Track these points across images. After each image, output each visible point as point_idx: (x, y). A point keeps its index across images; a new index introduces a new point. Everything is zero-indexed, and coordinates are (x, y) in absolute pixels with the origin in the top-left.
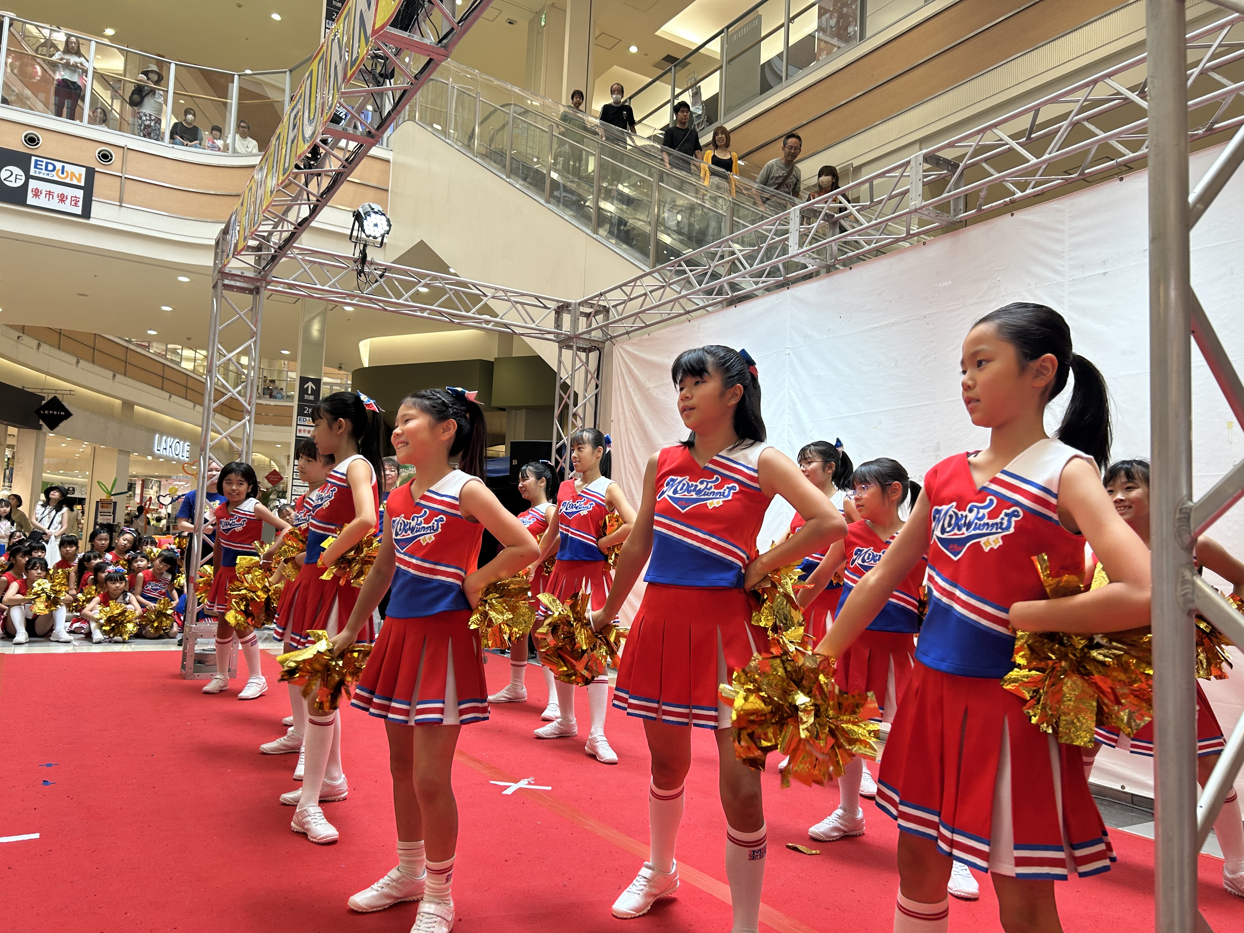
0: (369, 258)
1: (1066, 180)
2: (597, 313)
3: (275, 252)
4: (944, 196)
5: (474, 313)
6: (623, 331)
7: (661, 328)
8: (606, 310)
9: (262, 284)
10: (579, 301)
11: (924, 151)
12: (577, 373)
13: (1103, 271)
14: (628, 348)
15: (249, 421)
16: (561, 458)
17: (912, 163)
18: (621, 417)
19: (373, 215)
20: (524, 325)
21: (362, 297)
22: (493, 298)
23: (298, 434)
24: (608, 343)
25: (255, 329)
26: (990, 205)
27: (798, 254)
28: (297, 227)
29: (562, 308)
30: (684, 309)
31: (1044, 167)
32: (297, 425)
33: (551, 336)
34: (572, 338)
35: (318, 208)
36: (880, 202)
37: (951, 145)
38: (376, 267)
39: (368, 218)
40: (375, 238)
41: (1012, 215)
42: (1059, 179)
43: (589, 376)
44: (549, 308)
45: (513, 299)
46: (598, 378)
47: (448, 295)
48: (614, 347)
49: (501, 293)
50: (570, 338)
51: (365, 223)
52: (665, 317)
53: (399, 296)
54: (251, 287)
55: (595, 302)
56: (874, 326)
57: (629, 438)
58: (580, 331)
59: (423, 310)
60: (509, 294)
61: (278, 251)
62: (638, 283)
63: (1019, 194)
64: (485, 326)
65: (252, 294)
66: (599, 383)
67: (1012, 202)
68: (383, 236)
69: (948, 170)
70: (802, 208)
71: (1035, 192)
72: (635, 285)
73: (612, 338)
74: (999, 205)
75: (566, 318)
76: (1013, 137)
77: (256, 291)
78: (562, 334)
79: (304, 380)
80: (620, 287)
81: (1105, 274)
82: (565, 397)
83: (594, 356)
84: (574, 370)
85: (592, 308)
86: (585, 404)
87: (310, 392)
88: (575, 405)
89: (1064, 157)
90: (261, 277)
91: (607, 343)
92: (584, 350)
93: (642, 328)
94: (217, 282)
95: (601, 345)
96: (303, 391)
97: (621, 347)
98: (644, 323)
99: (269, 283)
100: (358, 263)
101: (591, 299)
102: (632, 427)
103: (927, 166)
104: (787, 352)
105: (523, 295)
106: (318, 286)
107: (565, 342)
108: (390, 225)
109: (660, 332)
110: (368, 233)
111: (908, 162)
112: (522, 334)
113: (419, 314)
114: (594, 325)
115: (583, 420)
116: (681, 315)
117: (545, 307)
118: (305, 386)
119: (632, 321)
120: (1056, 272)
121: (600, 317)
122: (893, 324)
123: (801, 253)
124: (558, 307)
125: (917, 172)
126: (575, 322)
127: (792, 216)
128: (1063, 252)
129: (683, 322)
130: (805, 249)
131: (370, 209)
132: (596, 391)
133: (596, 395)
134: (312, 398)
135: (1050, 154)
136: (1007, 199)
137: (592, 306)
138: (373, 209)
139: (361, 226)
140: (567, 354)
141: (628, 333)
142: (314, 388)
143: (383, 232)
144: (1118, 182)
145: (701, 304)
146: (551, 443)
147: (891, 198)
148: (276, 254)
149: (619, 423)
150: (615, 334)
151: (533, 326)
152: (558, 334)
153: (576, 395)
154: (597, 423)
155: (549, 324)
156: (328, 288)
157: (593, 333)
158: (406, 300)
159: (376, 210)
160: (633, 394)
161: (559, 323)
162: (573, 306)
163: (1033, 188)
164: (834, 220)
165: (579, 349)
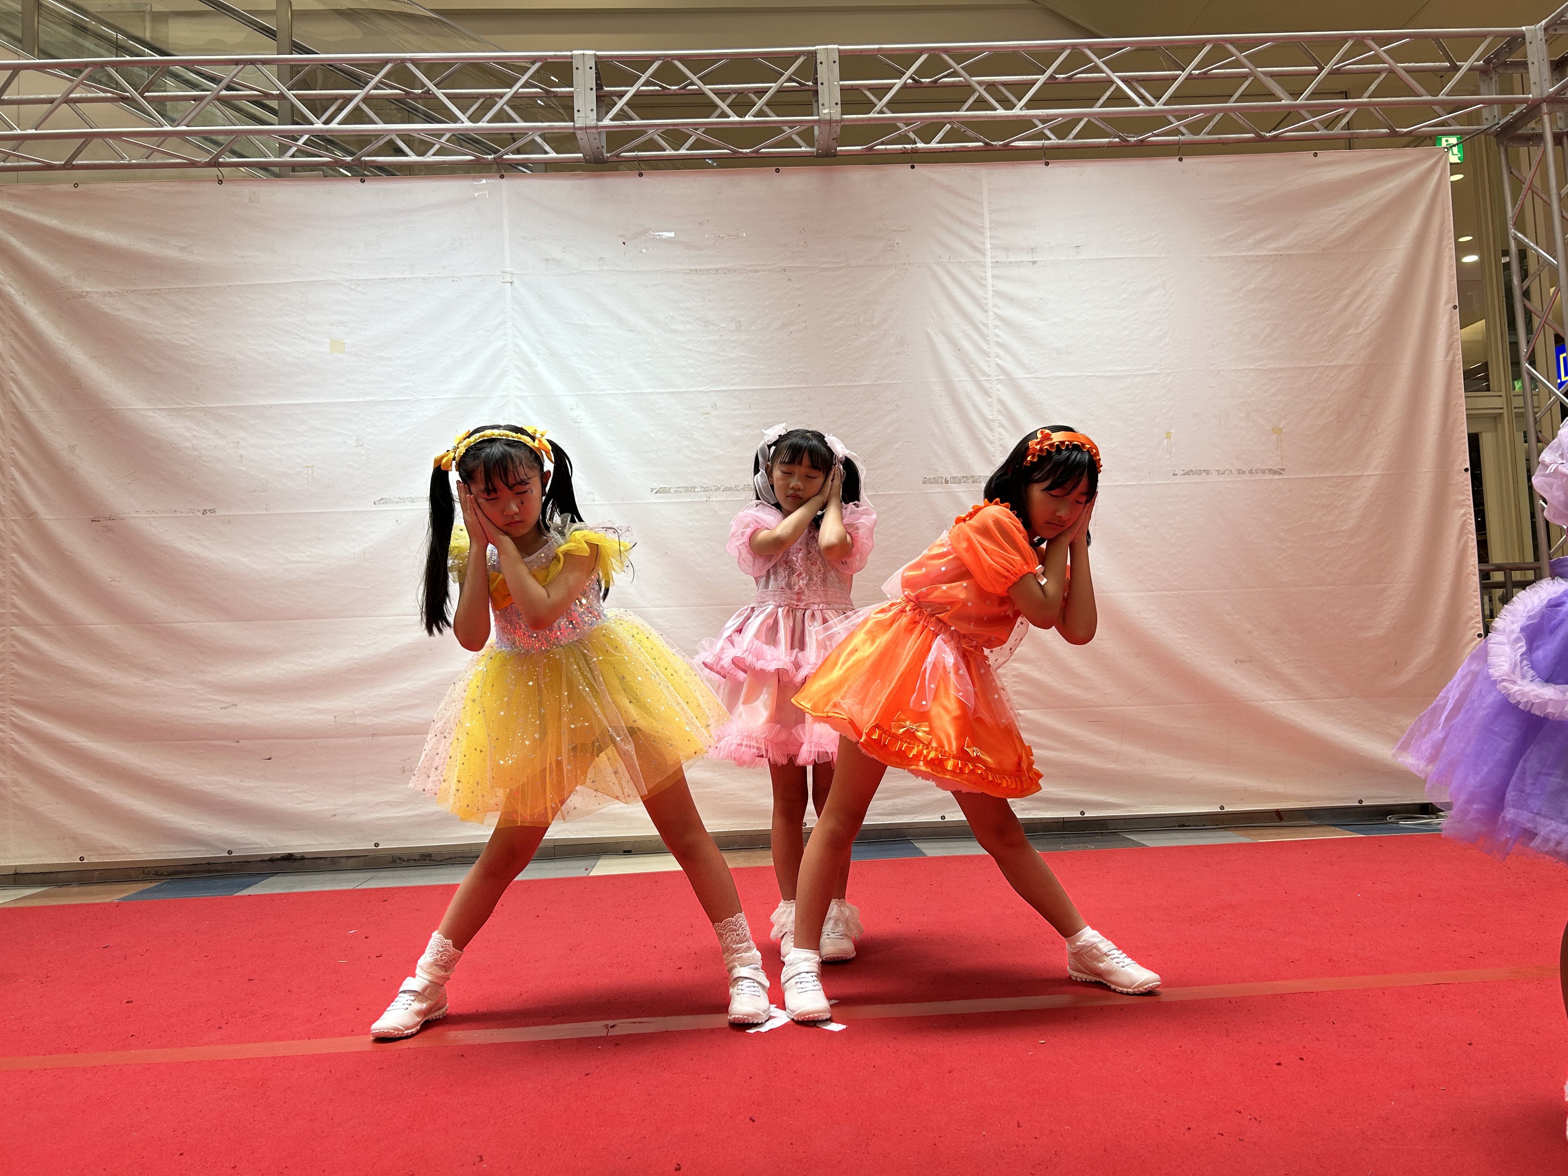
4: (874, 115)
13: (1031, 259)
17: (821, 57)
26: (883, 147)
27: (594, 128)
41: (913, 167)
56: (692, 267)
63: (922, 145)
67: (913, 151)
70: (599, 57)
71: (944, 147)
74: (893, 150)
81: (1034, 262)
104: (509, 279)
120: (975, 248)
122: (730, 270)
123: (600, 127)
125: (831, 72)
127: (577, 62)
128: (983, 228)
130: (608, 122)
136: (906, 146)
144: (1043, 165)
163: (941, 142)
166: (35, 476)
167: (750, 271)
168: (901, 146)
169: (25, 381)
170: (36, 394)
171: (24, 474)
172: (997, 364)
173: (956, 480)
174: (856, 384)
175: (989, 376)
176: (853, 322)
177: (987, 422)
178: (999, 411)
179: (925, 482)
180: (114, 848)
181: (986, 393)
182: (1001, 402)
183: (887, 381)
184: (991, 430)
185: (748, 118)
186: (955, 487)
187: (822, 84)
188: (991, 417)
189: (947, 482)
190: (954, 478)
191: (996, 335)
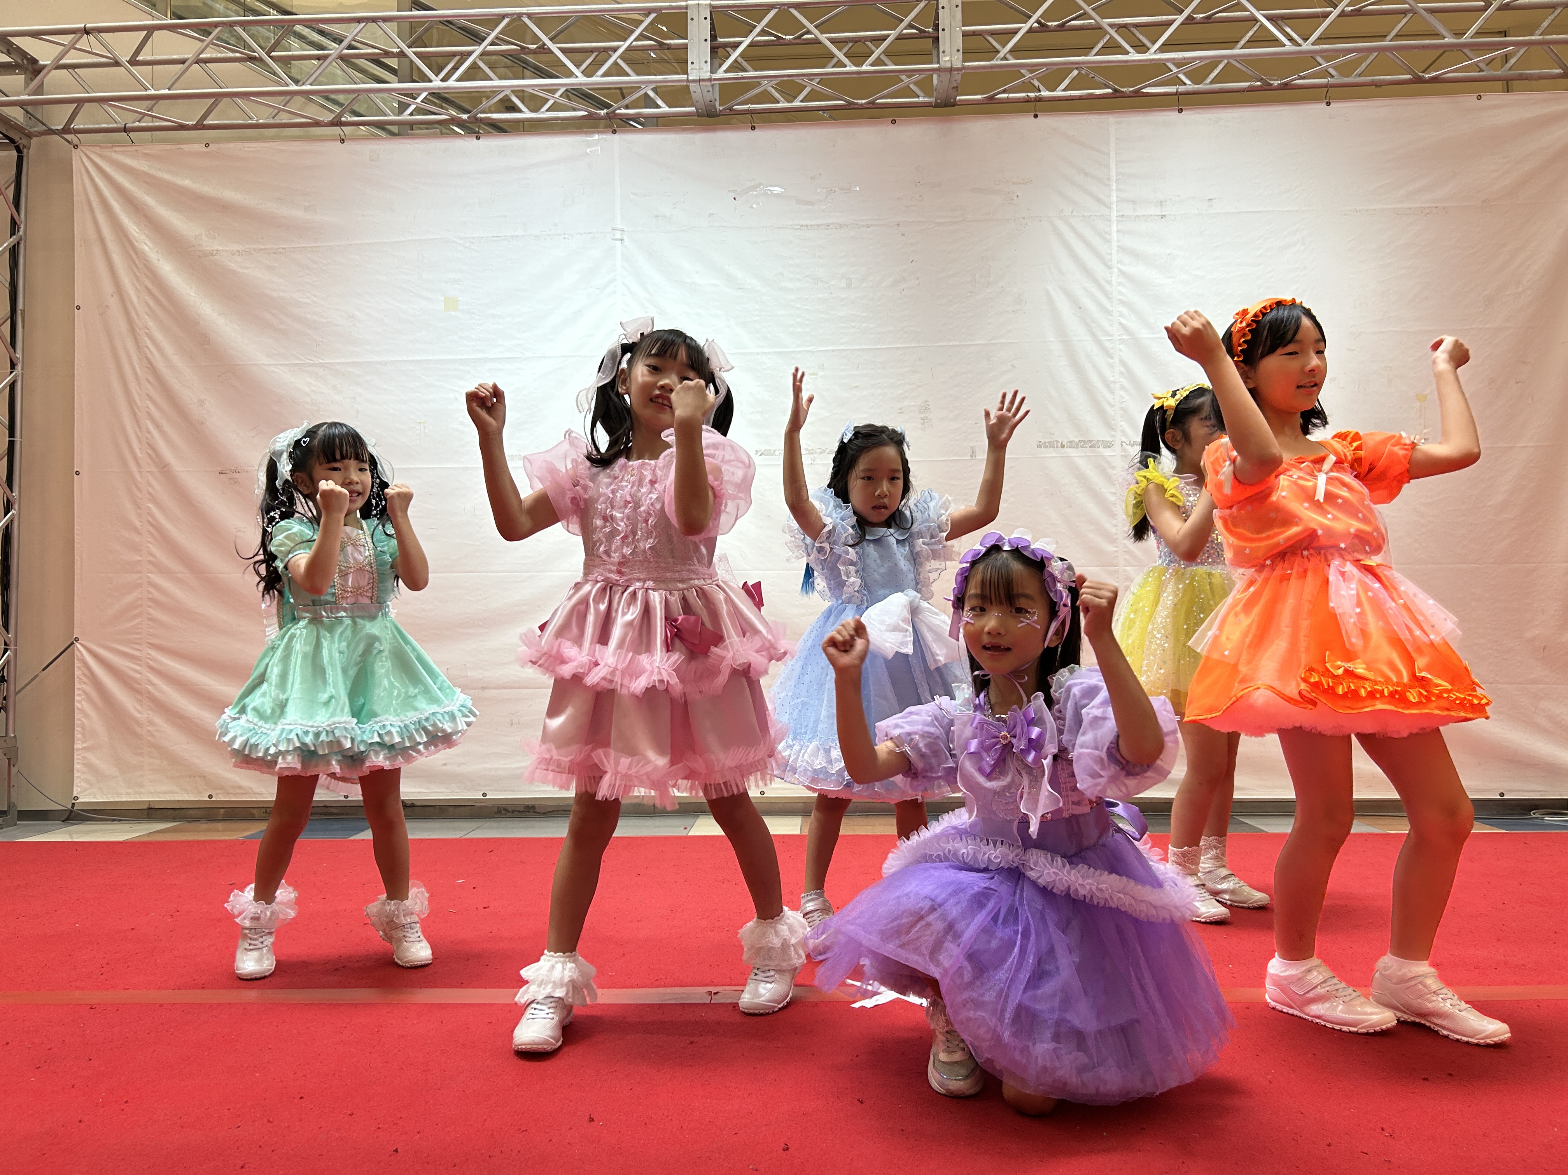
1: (1117, 92)
6: (108, 124)
7: (247, 140)
13: (1160, 213)
14: (129, 161)
17: (943, 2)
26: (1007, 96)
27: (707, 80)
41: (1036, 117)
46: (17, 208)
56: (804, 223)
57: (141, 347)
63: (1047, 92)
66: (21, 220)
67: (1038, 99)
70: (713, 7)
71: (1071, 95)
73: (68, 131)
74: (1017, 99)
81: (1162, 217)
95: (22, 142)
97: (100, 157)
102: (152, 324)
104: (619, 236)
109: (243, 146)
116: (316, 124)
120: (1100, 201)
122: (840, 226)
123: (713, 80)
125: (953, 16)
128: (1109, 180)
129: (319, 139)
130: (722, 74)
132: (13, 240)
141: (125, 130)
144: (1176, 112)
149: (103, 316)
150: (77, 126)
163: (1066, 90)
166: (168, 428)
167: (863, 226)
168: (1024, 95)
169: (159, 336)
170: (169, 350)
171: (158, 427)
172: (1120, 323)
173: (1072, 445)
174: (969, 343)
175: (1112, 335)
176: (969, 279)
177: (1107, 384)
178: (1121, 373)
179: (1039, 446)
180: (240, 787)
181: (1108, 354)
182: (1122, 362)
183: (1002, 341)
184: (1112, 392)
185: (865, 68)
186: (1072, 452)
187: (943, 30)
188: (1112, 379)
189: (1063, 446)
190: (1070, 442)
191: (1120, 292)
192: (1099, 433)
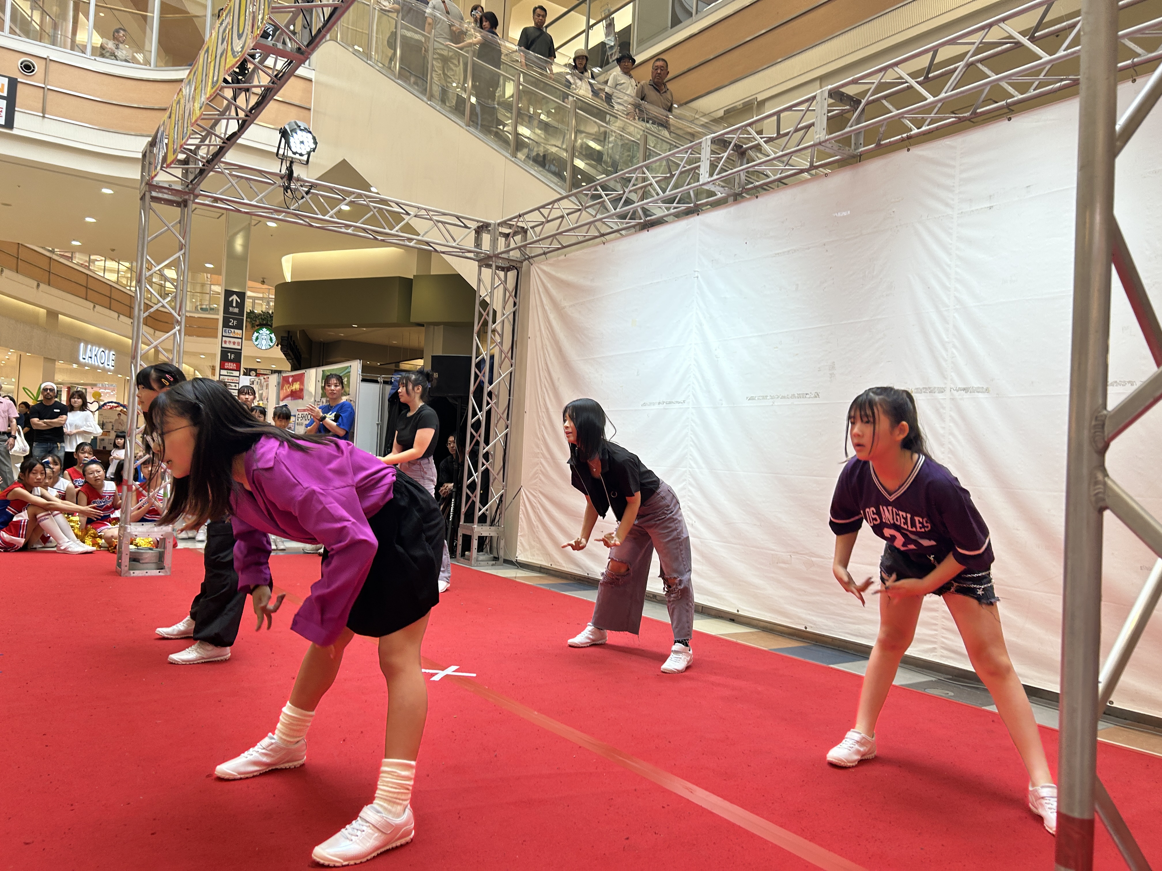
0: (295, 175)
1: (959, 118)
2: (515, 233)
3: (203, 165)
4: (847, 129)
5: (397, 231)
6: (540, 251)
7: (577, 250)
8: (524, 231)
9: (190, 197)
10: (499, 221)
11: (830, 87)
12: (496, 290)
13: (989, 206)
14: (545, 268)
15: (179, 331)
16: (480, 373)
17: (818, 98)
18: (538, 334)
19: (298, 132)
20: (446, 243)
21: (289, 213)
22: (415, 216)
23: (223, 346)
24: (526, 263)
25: (183, 242)
26: (888, 141)
27: (709, 182)
28: (226, 141)
29: (482, 228)
30: (599, 232)
31: (939, 105)
32: (223, 336)
33: (471, 255)
34: (491, 257)
35: (247, 123)
36: (787, 134)
37: (855, 82)
38: (302, 183)
39: (294, 134)
40: (301, 155)
41: (908, 150)
42: (953, 117)
43: (508, 294)
44: (469, 228)
45: (435, 218)
46: (516, 296)
47: (372, 213)
48: (532, 267)
49: (423, 212)
50: (489, 257)
51: (292, 140)
52: (581, 239)
53: (325, 212)
54: (180, 200)
55: (514, 223)
56: (777, 252)
57: (544, 354)
58: (499, 251)
59: (348, 226)
60: (432, 213)
61: (206, 164)
62: (556, 206)
63: (915, 131)
64: (408, 243)
65: (180, 207)
66: (517, 301)
67: (909, 138)
68: (309, 154)
69: (850, 106)
70: (713, 138)
71: (930, 129)
72: (552, 208)
73: (530, 258)
74: (897, 140)
75: (486, 238)
76: (913, 75)
77: (184, 204)
78: (482, 253)
79: (228, 293)
80: (538, 209)
81: (991, 208)
82: (485, 314)
83: (512, 275)
84: (493, 288)
85: (510, 228)
86: (503, 321)
87: (234, 305)
88: (494, 322)
89: (959, 96)
90: (189, 190)
91: (524, 263)
92: (503, 269)
93: (559, 249)
94: (144, 194)
95: (519, 265)
96: (228, 304)
97: (538, 267)
98: (561, 244)
99: (197, 196)
100: (285, 179)
101: (510, 220)
102: (548, 343)
103: (831, 101)
104: (696, 275)
105: (444, 214)
106: (246, 201)
107: (484, 261)
108: (316, 143)
109: (576, 254)
110: (294, 151)
111: (814, 97)
112: (443, 253)
113: (343, 230)
114: (513, 246)
115: (502, 336)
116: (596, 237)
117: (466, 227)
118: (230, 299)
119: (549, 242)
120: (947, 205)
121: (518, 238)
122: (795, 251)
123: (711, 181)
124: (478, 227)
125: (822, 107)
126: (494, 242)
127: (703, 145)
128: (954, 186)
129: (598, 244)
130: (715, 177)
131: (296, 127)
132: (514, 309)
133: (514, 313)
134: (236, 310)
135: (946, 93)
136: (905, 135)
137: (510, 226)
138: (299, 127)
139: (288, 142)
140: (487, 272)
141: (545, 253)
142: (239, 301)
143: (309, 150)
144: (1007, 121)
145: (616, 228)
146: (471, 357)
147: (797, 130)
148: (205, 167)
149: (535, 340)
150: (533, 255)
151: (454, 244)
152: (478, 253)
153: (495, 312)
154: (515, 339)
155: (469, 243)
156: (255, 203)
157: (511, 253)
158: (332, 217)
159: (302, 128)
160: (549, 312)
161: (479, 243)
162: (492, 226)
163: (928, 125)
164: (742, 150)
165: (498, 268)
172: (955, 297)
173: (918, 391)
174: (859, 320)
175: (949, 307)
176: (861, 276)
177: (943, 344)
178: (954, 335)
181: (945, 320)
182: (955, 327)
192: (936, 382)
